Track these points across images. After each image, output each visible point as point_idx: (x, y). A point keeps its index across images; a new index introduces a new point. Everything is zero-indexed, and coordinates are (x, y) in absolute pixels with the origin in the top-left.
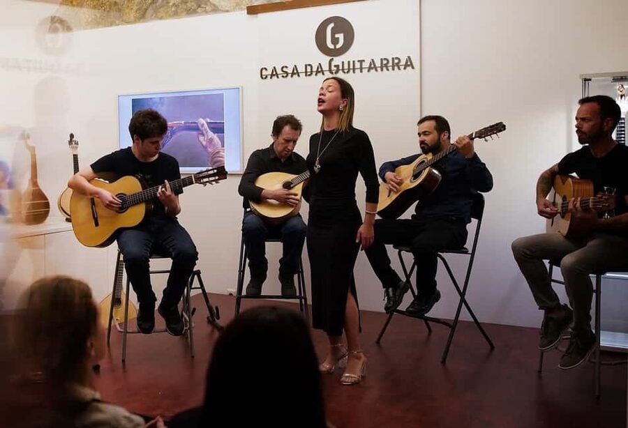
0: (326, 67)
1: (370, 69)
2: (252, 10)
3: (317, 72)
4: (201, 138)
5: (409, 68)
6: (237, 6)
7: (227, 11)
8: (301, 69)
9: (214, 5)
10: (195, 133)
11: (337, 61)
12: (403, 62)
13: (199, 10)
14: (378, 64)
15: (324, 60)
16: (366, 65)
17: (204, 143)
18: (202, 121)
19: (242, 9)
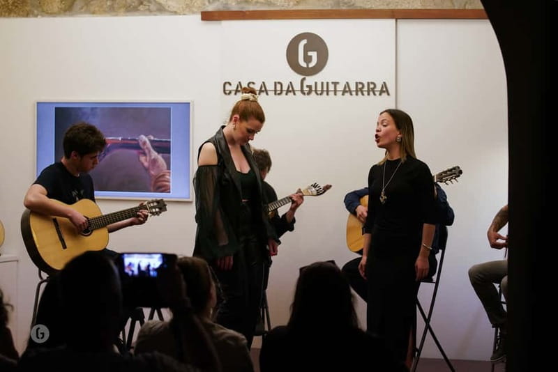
0: (297, 87)
1: (344, 92)
2: (207, 16)
3: (288, 91)
4: (142, 159)
5: (385, 95)
6: (188, 9)
7: (175, 13)
8: (270, 87)
9: (160, 4)
10: (134, 152)
11: (310, 80)
12: (378, 88)
13: (141, 8)
14: (353, 88)
15: (296, 79)
16: (340, 87)
17: (146, 164)
18: (144, 138)
19: (194, 13)
